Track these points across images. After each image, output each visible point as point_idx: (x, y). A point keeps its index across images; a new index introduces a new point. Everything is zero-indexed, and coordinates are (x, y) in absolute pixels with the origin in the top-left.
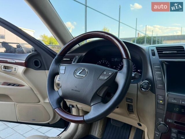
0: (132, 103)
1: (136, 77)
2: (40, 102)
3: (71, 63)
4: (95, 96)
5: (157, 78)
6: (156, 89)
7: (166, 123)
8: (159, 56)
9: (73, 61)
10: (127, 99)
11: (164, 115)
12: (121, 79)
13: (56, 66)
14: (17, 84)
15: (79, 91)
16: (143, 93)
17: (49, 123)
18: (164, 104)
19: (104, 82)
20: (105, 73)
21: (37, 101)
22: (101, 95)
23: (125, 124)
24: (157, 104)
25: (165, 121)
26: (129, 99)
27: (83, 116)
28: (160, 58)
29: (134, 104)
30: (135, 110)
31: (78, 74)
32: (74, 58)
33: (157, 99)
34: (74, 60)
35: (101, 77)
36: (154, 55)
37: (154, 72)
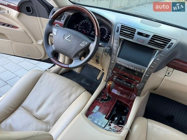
0: (99, 59)
1: (102, 45)
2: (33, 43)
3: (61, 20)
4: (76, 55)
5: (115, 48)
6: (112, 54)
7: (113, 73)
8: (120, 33)
9: (62, 19)
10: (96, 56)
11: (113, 69)
13: (50, 27)
14: (12, 25)
15: (66, 50)
16: (105, 55)
17: (41, 59)
18: (114, 63)
19: (82, 48)
20: (83, 42)
21: (31, 42)
22: (80, 55)
23: (95, 68)
24: (111, 63)
25: (112, 71)
26: (97, 56)
27: (68, 65)
28: (120, 35)
29: (100, 60)
31: (66, 38)
32: (64, 16)
33: (111, 60)
34: (63, 17)
35: (81, 45)
36: (117, 31)
37: (115, 43)
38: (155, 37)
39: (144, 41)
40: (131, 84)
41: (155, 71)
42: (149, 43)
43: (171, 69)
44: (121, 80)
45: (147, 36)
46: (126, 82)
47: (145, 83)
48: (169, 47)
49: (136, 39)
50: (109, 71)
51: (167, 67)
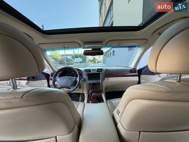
0: (80, 85)
1: (81, 78)
5: (86, 78)
6: (86, 81)
7: (89, 88)
8: (86, 72)
11: (88, 86)
12: (78, 79)
16: (83, 82)
18: (88, 84)
22: (73, 84)
30: (81, 87)
33: (86, 83)
34: (57, 75)
35: (73, 80)
36: (84, 72)
37: (85, 76)
38: (98, 69)
39: (95, 72)
40: (97, 89)
41: (103, 80)
42: (97, 72)
43: (108, 78)
44: (93, 89)
45: (95, 70)
46: (96, 89)
47: (102, 86)
48: (103, 71)
49: (92, 72)
50: (87, 88)
51: (106, 78)
